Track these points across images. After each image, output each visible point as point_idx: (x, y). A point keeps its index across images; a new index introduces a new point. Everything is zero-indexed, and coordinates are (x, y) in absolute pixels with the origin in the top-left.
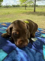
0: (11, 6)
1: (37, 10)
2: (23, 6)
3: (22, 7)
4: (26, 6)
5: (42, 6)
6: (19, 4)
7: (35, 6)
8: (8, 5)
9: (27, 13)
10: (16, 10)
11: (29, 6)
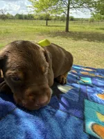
0: (12, 16)
1: (73, 27)
2: (41, 19)
3: (39, 21)
4: (48, 19)
5: (82, 20)
6: (32, 13)
7: (68, 19)
8: (6, 13)
9: (49, 33)
10: (26, 26)
11: (55, 19)
